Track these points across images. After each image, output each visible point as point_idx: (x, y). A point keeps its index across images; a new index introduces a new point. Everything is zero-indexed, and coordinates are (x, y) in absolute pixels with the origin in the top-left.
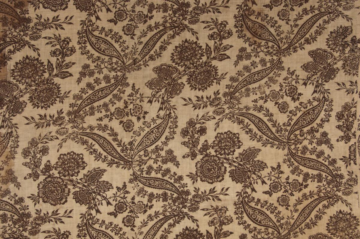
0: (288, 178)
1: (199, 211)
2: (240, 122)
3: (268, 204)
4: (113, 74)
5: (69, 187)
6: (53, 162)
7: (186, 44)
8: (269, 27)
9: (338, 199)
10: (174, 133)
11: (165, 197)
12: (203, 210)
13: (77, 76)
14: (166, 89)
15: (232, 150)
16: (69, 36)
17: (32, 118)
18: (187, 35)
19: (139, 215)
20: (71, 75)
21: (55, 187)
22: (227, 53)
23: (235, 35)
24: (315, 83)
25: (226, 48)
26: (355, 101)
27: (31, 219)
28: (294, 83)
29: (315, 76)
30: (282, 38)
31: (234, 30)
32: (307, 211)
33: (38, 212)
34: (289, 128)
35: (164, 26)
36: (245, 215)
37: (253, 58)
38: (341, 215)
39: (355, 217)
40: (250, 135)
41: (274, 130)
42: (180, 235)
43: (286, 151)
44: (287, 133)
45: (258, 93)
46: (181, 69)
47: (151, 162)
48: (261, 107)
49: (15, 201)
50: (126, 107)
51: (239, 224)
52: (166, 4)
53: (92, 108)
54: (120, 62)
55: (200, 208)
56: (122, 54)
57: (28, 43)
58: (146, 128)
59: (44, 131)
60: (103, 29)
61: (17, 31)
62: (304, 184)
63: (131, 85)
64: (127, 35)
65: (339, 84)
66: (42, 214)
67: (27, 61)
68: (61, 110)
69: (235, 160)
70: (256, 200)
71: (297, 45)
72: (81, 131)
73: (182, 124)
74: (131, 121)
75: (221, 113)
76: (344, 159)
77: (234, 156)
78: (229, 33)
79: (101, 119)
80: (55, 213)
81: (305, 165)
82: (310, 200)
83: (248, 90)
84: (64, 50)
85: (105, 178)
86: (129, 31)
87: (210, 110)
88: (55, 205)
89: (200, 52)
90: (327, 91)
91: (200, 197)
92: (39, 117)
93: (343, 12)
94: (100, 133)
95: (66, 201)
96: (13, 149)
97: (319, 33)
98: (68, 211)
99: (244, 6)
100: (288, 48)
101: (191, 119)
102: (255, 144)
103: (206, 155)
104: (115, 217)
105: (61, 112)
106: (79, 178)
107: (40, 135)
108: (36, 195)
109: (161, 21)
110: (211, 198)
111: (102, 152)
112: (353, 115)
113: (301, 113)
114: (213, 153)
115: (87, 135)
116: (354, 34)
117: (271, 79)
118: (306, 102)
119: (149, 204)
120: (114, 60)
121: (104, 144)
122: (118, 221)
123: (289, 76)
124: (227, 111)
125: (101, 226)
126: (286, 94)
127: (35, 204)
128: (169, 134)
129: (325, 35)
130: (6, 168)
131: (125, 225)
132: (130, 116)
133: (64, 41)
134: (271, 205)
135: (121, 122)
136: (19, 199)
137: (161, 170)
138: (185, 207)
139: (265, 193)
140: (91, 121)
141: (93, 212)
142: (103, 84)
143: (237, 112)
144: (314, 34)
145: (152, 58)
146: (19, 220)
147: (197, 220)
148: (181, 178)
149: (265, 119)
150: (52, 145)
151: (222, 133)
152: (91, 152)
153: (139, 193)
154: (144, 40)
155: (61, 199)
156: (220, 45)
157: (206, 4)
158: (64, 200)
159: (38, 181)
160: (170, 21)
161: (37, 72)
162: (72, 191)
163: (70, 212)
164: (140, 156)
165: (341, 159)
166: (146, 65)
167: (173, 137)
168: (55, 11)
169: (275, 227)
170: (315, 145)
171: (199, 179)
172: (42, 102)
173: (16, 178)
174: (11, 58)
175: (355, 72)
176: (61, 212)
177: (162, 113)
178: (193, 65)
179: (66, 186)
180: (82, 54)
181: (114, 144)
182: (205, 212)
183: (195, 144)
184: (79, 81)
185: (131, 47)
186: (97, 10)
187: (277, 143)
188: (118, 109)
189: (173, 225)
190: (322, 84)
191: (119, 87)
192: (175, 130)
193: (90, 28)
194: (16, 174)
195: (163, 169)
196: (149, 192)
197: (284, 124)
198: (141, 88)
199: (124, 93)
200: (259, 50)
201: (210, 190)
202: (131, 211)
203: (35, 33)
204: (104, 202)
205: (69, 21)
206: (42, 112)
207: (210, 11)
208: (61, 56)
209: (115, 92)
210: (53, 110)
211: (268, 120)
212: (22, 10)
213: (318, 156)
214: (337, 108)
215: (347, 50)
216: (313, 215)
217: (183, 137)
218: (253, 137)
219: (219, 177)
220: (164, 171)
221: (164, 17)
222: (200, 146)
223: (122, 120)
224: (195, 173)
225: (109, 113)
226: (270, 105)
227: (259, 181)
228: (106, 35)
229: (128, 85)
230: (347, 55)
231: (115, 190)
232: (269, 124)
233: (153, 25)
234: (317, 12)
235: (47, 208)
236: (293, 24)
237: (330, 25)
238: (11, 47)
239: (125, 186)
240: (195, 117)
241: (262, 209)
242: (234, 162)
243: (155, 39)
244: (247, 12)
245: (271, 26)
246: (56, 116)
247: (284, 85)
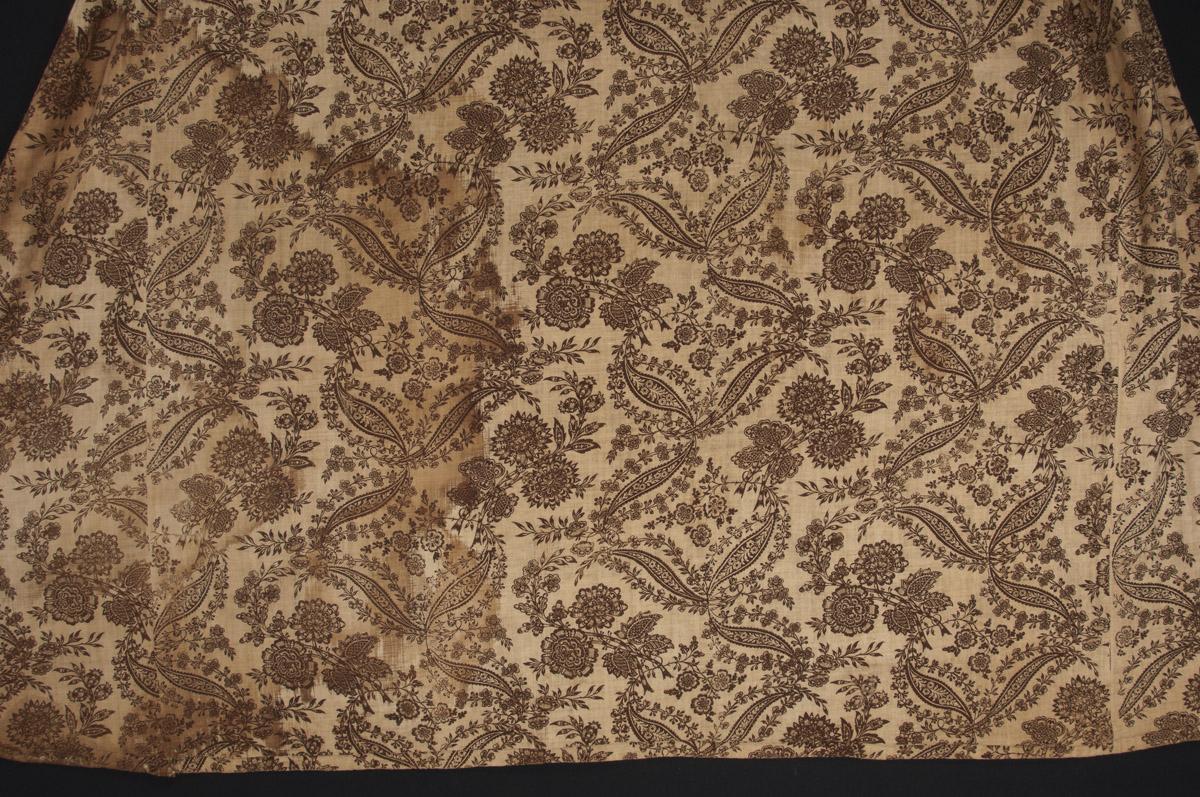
0: (988, 624)
1: (828, 685)
2: (905, 524)
3: (952, 670)
4: (673, 441)
5: (596, 646)
6: (567, 604)
7: (806, 383)
8: (956, 348)
9: (1076, 656)
10: (785, 546)
11: (767, 661)
12: (836, 682)
13: (607, 447)
14: (769, 467)
15: (889, 574)
16: (591, 374)
17: (529, 525)
18: (806, 366)
19: (720, 693)
20: (597, 446)
21: (570, 647)
22: (882, 397)
23: (896, 364)
24: (1039, 449)
25: (878, 389)
26: (1109, 482)
27: (532, 702)
28: (1001, 450)
29: (1041, 438)
30: (981, 369)
31: (894, 355)
32: (1020, 680)
33: (543, 689)
34: (991, 533)
35: (765, 351)
36: (910, 689)
37: (929, 407)
38: (1079, 685)
39: (1103, 687)
40: (921, 547)
41: (965, 537)
42: (795, 728)
43: (986, 574)
44: (989, 542)
45: (937, 470)
46: (797, 429)
47: (742, 601)
48: (942, 495)
49: (503, 669)
50: (697, 502)
51: (900, 706)
52: (768, 310)
53: (636, 506)
54: (685, 420)
55: (831, 680)
56: (689, 404)
57: (519, 389)
58: (733, 540)
59: (550, 548)
60: (655, 360)
61: (501, 368)
62: (1017, 632)
63: (706, 461)
64: (698, 369)
65: (1081, 451)
66: (550, 694)
67: (519, 422)
68: (580, 510)
69: (894, 592)
70: (930, 664)
71: (1008, 380)
72: (616, 547)
73: (799, 530)
74: (706, 526)
75: (869, 509)
76: (1087, 585)
77: (893, 586)
78: (884, 361)
79: (651, 525)
80: (572, 691)
81: (1019, 599)
82: (1027, 660)
83: (919, 465)
84: (584, 401)
85: (659, 629)
86: (701, 361)
87: (850, 502)
88: (571, 678)
89: (831, 396)
90: (1061, 464)
91: (829, 660)
92: (541, 523)
93: (1087, 319)
94: (651, 550)
95: (591, 671)
96: (497, 580)
97: (1045, 357)
98: (595, 689)
99: (912, 311)
100: (992, 386)
101: (814, 521)
102: (931, 563)
103: (843, 586)
104: (679, 697)
105: (580, 513)
106: (612, 630)
107: (543, 556)
108: (540, 660)
109: (760, 342)
110: (850, 661)
111: (654, 583)
112: (1105, 506)
113: (1014, 504)
114: (855, 581)
115: (627, 554)
116: (1106, 359)
117: (961, 445)
118: (1023, 484)
119: (739, 675)
120: (675, 416)
121: (658, 570)
122: (684, 703)
123: (993, 438)
124: (881, 505)
125: (653, 713)
126: (988, 472)
127: (538, 676)
128: (774, 550)
129: (1058, 360)
130: (486, 612)
131: (695, 712)
132: (704, 518)
133: (583, 383)
134: (957, 670)
135: (688, 530)
136: (510, 666)
137: (760, 614)
138: (802, 678)
139: (947, 649)
140: (634, 529)
141: (639, 689)
142: (656, 462)
143: (899, 505)
144: (1036, 360)
145: (743, 410)
146: (511, 703)
147: (824, 702)
148: (796, 627)
149: (950, 518)
150: (566, 574)
151: (871, 546)
152: (634, 584)
153: (720, 656)
154: (729, 377)
155: (582, 668)
156: (869, 383)
157: (841, 308)
158: (587, 669)
159: (542, 637)
160: (776, 341)
161: (536, 441)
162: (602, 653)
163: (599, 689)
164: (722, 590)
165: (1083, 586)
166: (732, 423)
167: (783, 555)
168: (567, 330)
169: (963, 710)
170: (1038, 562)
171: (828, 628)
172: (546, 495)
173: (503, 631)
174: (490, 418)
175: (1108, 428)
176: (583, 689)
177: (762, 511)
178: (818, 420)
179: (590, 644)
180: (617, 406)
181: (676, 569)
182: (840, 687)
183: (821, 565)
184: (611, 456)
185: (704, 391)
186: (643, 326)
187: (970, 560)
188: (682, 507)
189: (782, 711)
190: (1051, 452)
191: (684, 466)
192: (786, 541)
193: (631, 359)
194: (503, 624)
195: (763, 612)
196: (738, 654)
197: (983, 525)
198: (724, 467)
199: (692, 477)
200: (939, 391)
201: (849, 647)
202: (706, 688)
203: (531, 370)
204: (658, 672)
205: (592, 346)
206: (547, 514)
207: (849, 321)
208: (577, 412)
209: (677, 475)
210: (565, 511)
211: (955, 519)
212: (508, 330)
213: (1043, 582)
214: (1077, 494)
215: (1096, 388)
216: (1030, 687)
217: (801, 554)
218: (928, 550)
219: (864, 624)
220: (767, 615)
221: (766, 334)
222: (831, 570)
223: (690, 525)
224: (821, 618)
225: (665, 514)
226: (959, 492)
227: (937, 629)
228: (660, 372)
229: (699, 461)
230: (1095, 398)
231: (676, 651)
232: (957, 527)
233: (745, 349)
234: (1042, 320)
235: (558, 683)
236: (999, 342)
237: (1065, 343)
238: (490, 399)
239: (695, 643)
240: (822, 518)
241: (941, 679)
242: (893, 596)
243: (748, 375)
244: (916, 322)
245: (961, 347)
246: (571, 520)
247: (984, 454)
